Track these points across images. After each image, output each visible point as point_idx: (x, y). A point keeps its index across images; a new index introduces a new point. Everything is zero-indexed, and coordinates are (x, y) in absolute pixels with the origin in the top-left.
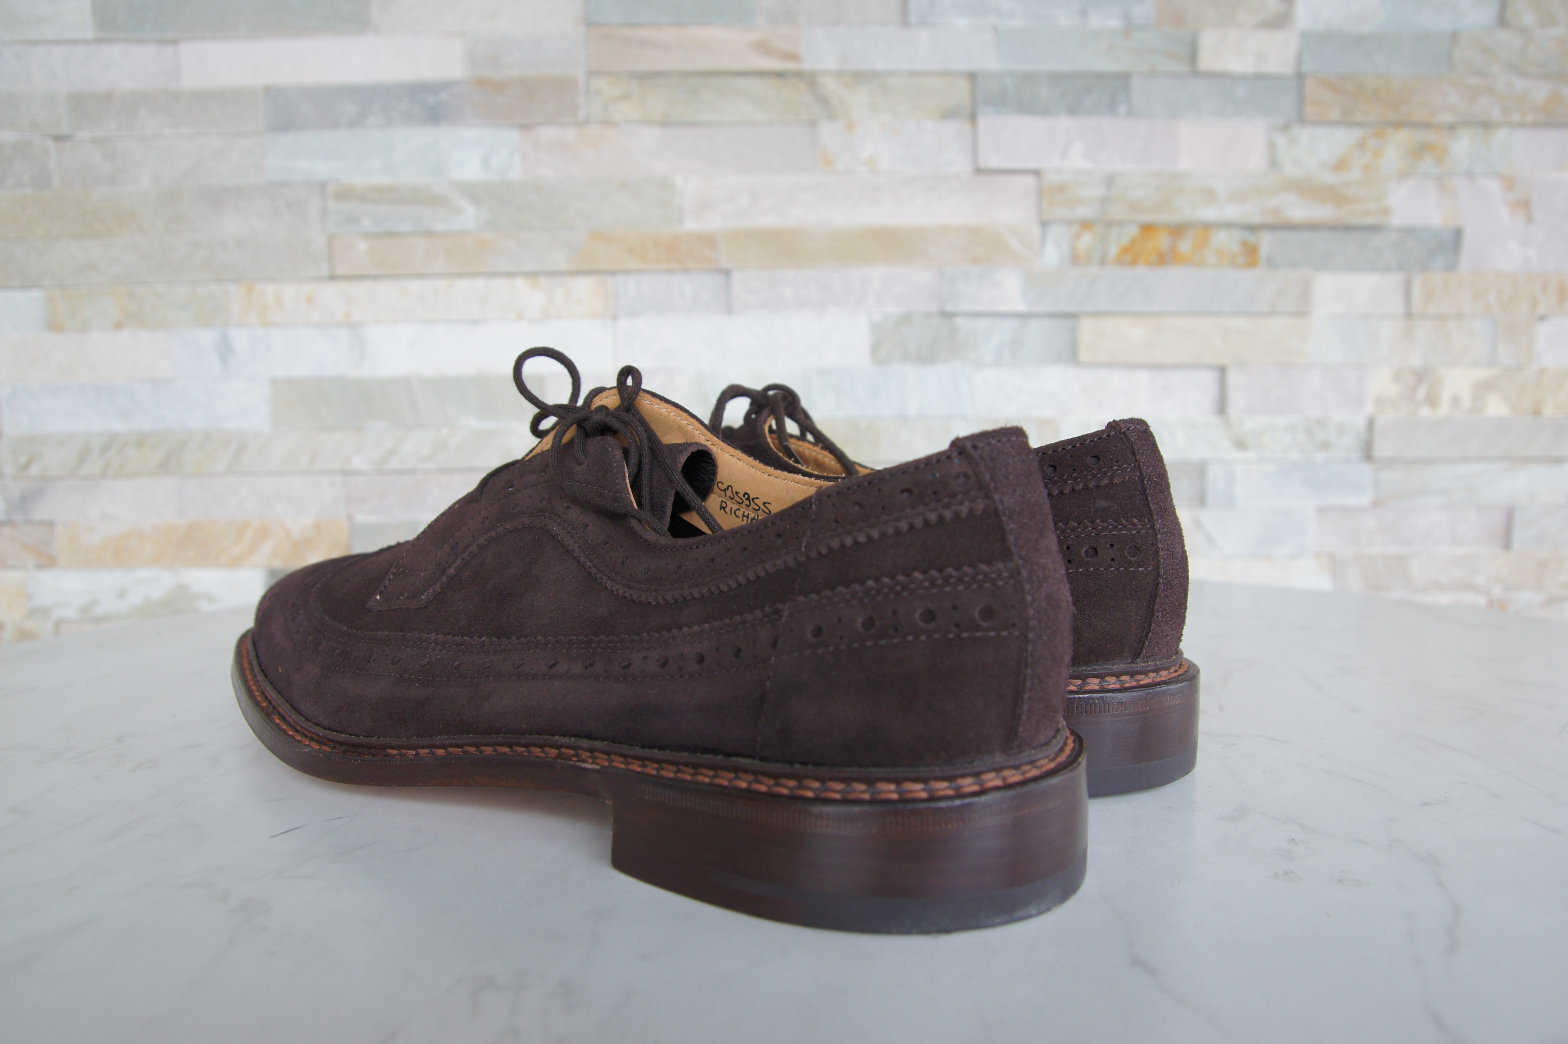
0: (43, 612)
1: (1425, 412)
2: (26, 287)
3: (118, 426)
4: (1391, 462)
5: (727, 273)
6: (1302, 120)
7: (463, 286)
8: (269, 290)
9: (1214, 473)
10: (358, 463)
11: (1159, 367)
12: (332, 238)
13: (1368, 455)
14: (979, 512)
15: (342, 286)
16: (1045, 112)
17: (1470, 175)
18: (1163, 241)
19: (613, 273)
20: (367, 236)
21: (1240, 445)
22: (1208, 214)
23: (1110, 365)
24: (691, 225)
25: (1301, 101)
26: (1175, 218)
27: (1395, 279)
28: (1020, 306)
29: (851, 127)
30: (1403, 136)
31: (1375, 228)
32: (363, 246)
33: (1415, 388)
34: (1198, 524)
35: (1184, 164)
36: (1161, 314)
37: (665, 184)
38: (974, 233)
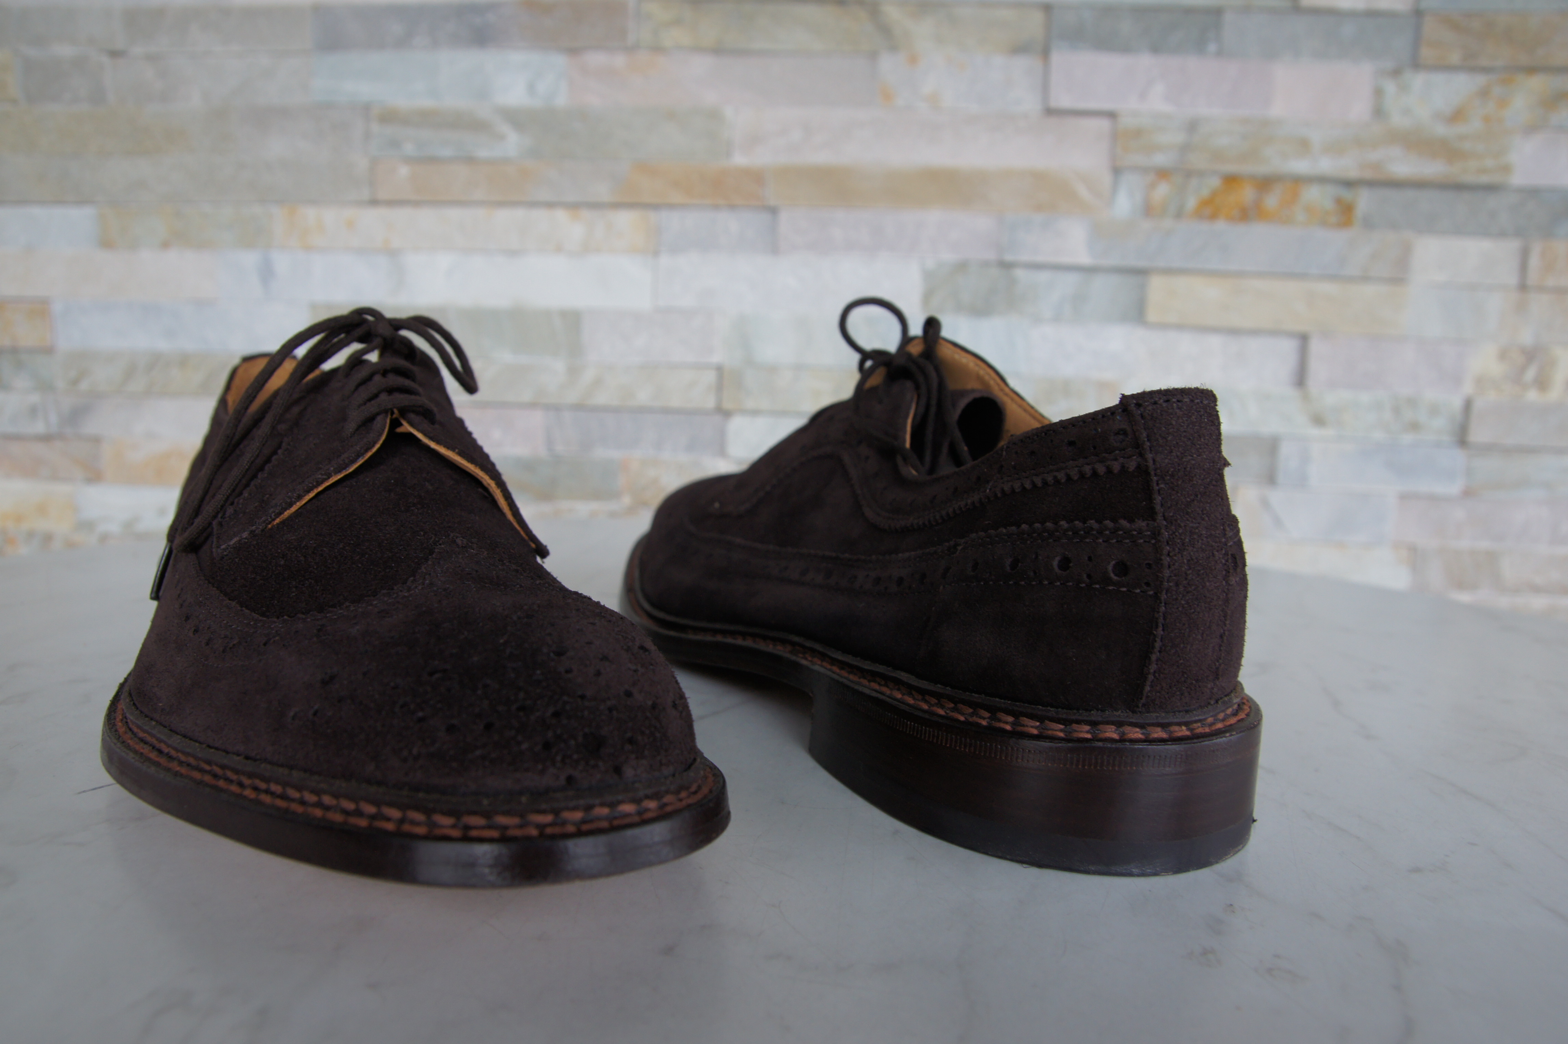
0: (87, 526)
1: (1532, 395)
2: (81, 202)
3: (163, 345)
4: (1488, 449)
5: (773, 211)
6: (1416, 65)
7: (504, 216)
8: (310, 214)
9: (1286, 450)
11: (1234, 332)
12: (374, 162)
13: (1462, 438)
14: (1131, 470)
15: (382, 211)
16: (1125, 48)
18: (1247, 194)
19: (656, 207)
20: (409, 160)
21: (1318, 420)
22: (1300, 166)
23: (1180, 327)
24: (740, 160)
25: (1417, 41)
26: (1262, 169)
27: (1512, 246)
28: (1084, 259)
29: (913, 60)
30: (1537, 83)
31: (1491, 188)
32: (404, 171)
33: (1523, 369)
34: (1265, 503)
35: (1277, 110)
36: (1240, 274)
37: (714, 115)
38: (1039, 178)
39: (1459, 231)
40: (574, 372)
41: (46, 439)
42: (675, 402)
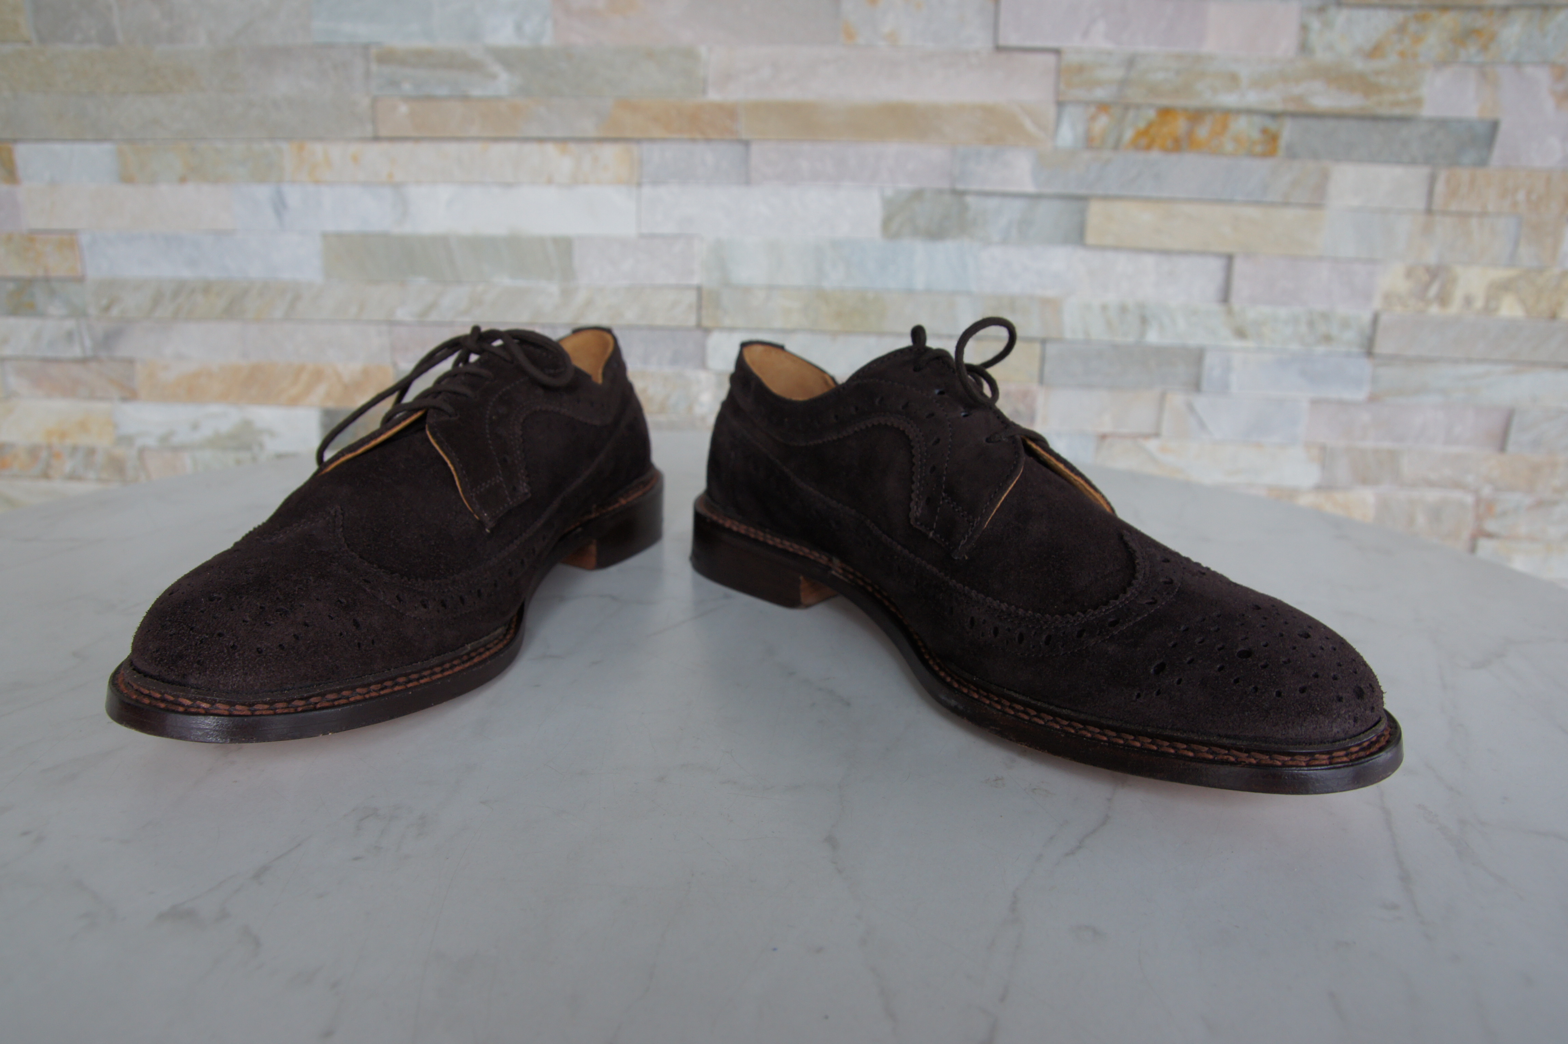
0: (126, 440)
1: (1434, 310)
2: (100, 139)
3: (186, 273)
4: (1392, 359)
5: (746, 143)
6: (1339, 3)
7: (498, 150)
8: (318, 149)
9: (1210, 360)
10: (401, 314)
11: (1166, 252)
12: (375, 100)
13: (1369, 350)
15: (385, 146)
17: (1517, 64)
18: (1181, 125)
19: (638, 141)
20: (407, 99)
21: (1241, 333)
22: (1229, 100)
23: (1117, 248)
24: (714, 96)
26: (1193, 103)
27: (1422, 172)
28: (1030, 188)
29: (873, 1)
30: (1448, 20)
31: (1404, 120)
32: (403, 109)
33: (1427, 286)
34: (1191, 408)
35: (1209, 47)
36: (1172, 200)
37: (690, 54)
38: (989, 112)
39: (1373, 159)
40: (567, 294)
41: (83, 361)
42: (660, 321)
